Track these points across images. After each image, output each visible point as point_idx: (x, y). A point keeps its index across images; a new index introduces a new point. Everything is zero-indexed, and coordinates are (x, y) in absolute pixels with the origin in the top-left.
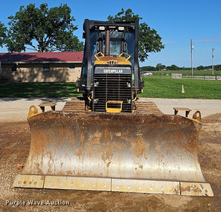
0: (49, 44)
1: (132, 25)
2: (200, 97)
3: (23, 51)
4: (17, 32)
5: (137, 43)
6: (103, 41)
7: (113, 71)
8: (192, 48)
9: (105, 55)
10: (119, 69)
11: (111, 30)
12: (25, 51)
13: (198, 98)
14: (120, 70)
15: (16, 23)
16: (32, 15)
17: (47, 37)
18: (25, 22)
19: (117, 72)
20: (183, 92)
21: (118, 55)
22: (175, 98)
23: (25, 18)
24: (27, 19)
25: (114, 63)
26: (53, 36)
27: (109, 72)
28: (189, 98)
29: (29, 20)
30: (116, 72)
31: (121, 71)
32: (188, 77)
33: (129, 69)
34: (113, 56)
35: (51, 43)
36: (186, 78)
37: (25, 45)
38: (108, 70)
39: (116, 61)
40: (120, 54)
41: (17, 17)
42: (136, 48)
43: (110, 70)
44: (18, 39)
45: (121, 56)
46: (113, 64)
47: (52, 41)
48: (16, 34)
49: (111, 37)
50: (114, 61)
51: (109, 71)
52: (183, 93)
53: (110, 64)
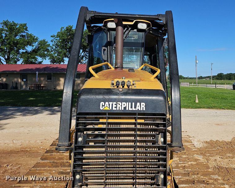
0: (84, 58)
1: (162, 17)
2: (214, 107)
3: (62, 63)
4: (58, 48)
5: (172, 45)
6: (112, 46)
7: (123, 106)
8: (196, 62)
9: (116, 68)
10: (136, 101)
11: (126, 29)
12: (64, 63)
13: (212, 108)
14: (138, 104)
15: (57, 41)
16: (70, 35)
17: (82, 52)
18: (64, 40)
19: (132, 107)
20: (197, 101)
21: (136, 67)
22: (191, 108)
23: (64, 37)
24: (66, 38)
25: (126, 87)
26: (87, 51)
27: (114, 109)
28: (204, 108)
29: (67, 39)
30: (130, 109)
31: (142, 106)
32: (193, 86)
33: (161, 101)
34: (128, 70)
35: (85, 57)
36: (192, 86)
37: (64, 58)
38: (111, 103)
39: (131, 80)
40: (140, 67)
41: (58, 36)
42: (171, 55)
43: (114, 103)
44: (59, 53)
45: (142, 69)
46: (123, 87)
47: (86, 56)
48: (57, 50)
49: (125, 41)
50: (126, 80)
51: (114, 106)
52: (198, 103)
53: (118, 87)
